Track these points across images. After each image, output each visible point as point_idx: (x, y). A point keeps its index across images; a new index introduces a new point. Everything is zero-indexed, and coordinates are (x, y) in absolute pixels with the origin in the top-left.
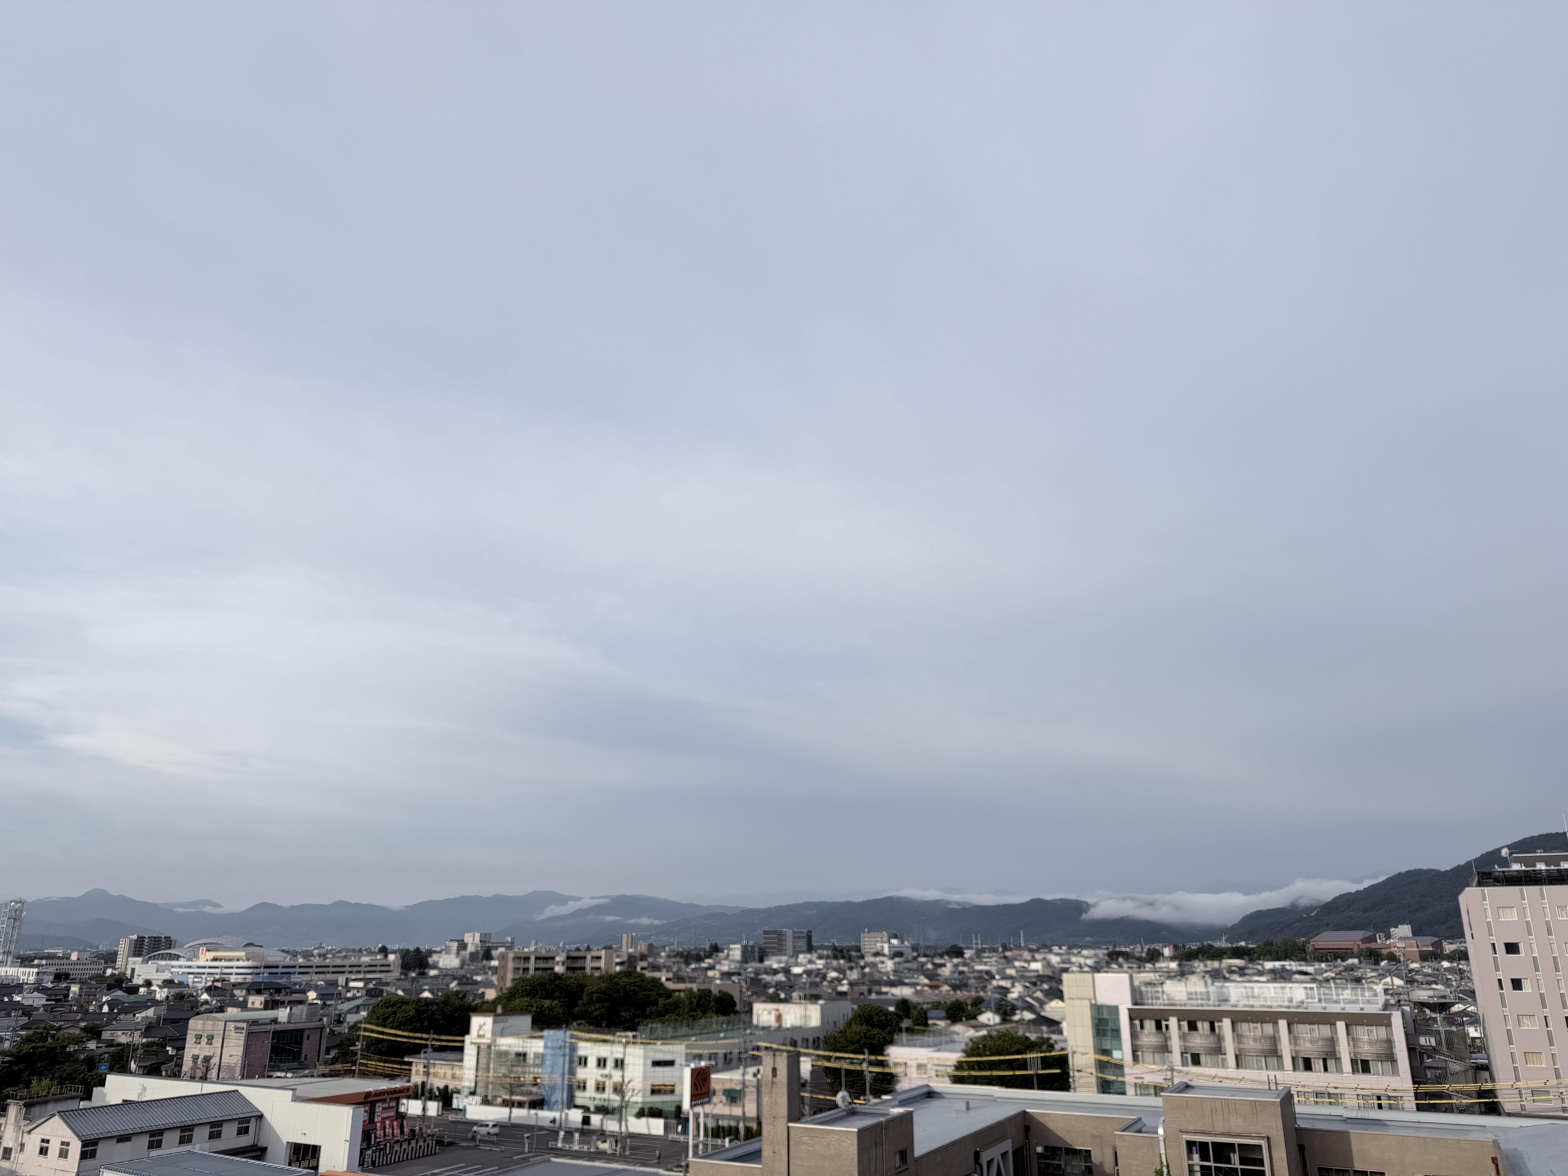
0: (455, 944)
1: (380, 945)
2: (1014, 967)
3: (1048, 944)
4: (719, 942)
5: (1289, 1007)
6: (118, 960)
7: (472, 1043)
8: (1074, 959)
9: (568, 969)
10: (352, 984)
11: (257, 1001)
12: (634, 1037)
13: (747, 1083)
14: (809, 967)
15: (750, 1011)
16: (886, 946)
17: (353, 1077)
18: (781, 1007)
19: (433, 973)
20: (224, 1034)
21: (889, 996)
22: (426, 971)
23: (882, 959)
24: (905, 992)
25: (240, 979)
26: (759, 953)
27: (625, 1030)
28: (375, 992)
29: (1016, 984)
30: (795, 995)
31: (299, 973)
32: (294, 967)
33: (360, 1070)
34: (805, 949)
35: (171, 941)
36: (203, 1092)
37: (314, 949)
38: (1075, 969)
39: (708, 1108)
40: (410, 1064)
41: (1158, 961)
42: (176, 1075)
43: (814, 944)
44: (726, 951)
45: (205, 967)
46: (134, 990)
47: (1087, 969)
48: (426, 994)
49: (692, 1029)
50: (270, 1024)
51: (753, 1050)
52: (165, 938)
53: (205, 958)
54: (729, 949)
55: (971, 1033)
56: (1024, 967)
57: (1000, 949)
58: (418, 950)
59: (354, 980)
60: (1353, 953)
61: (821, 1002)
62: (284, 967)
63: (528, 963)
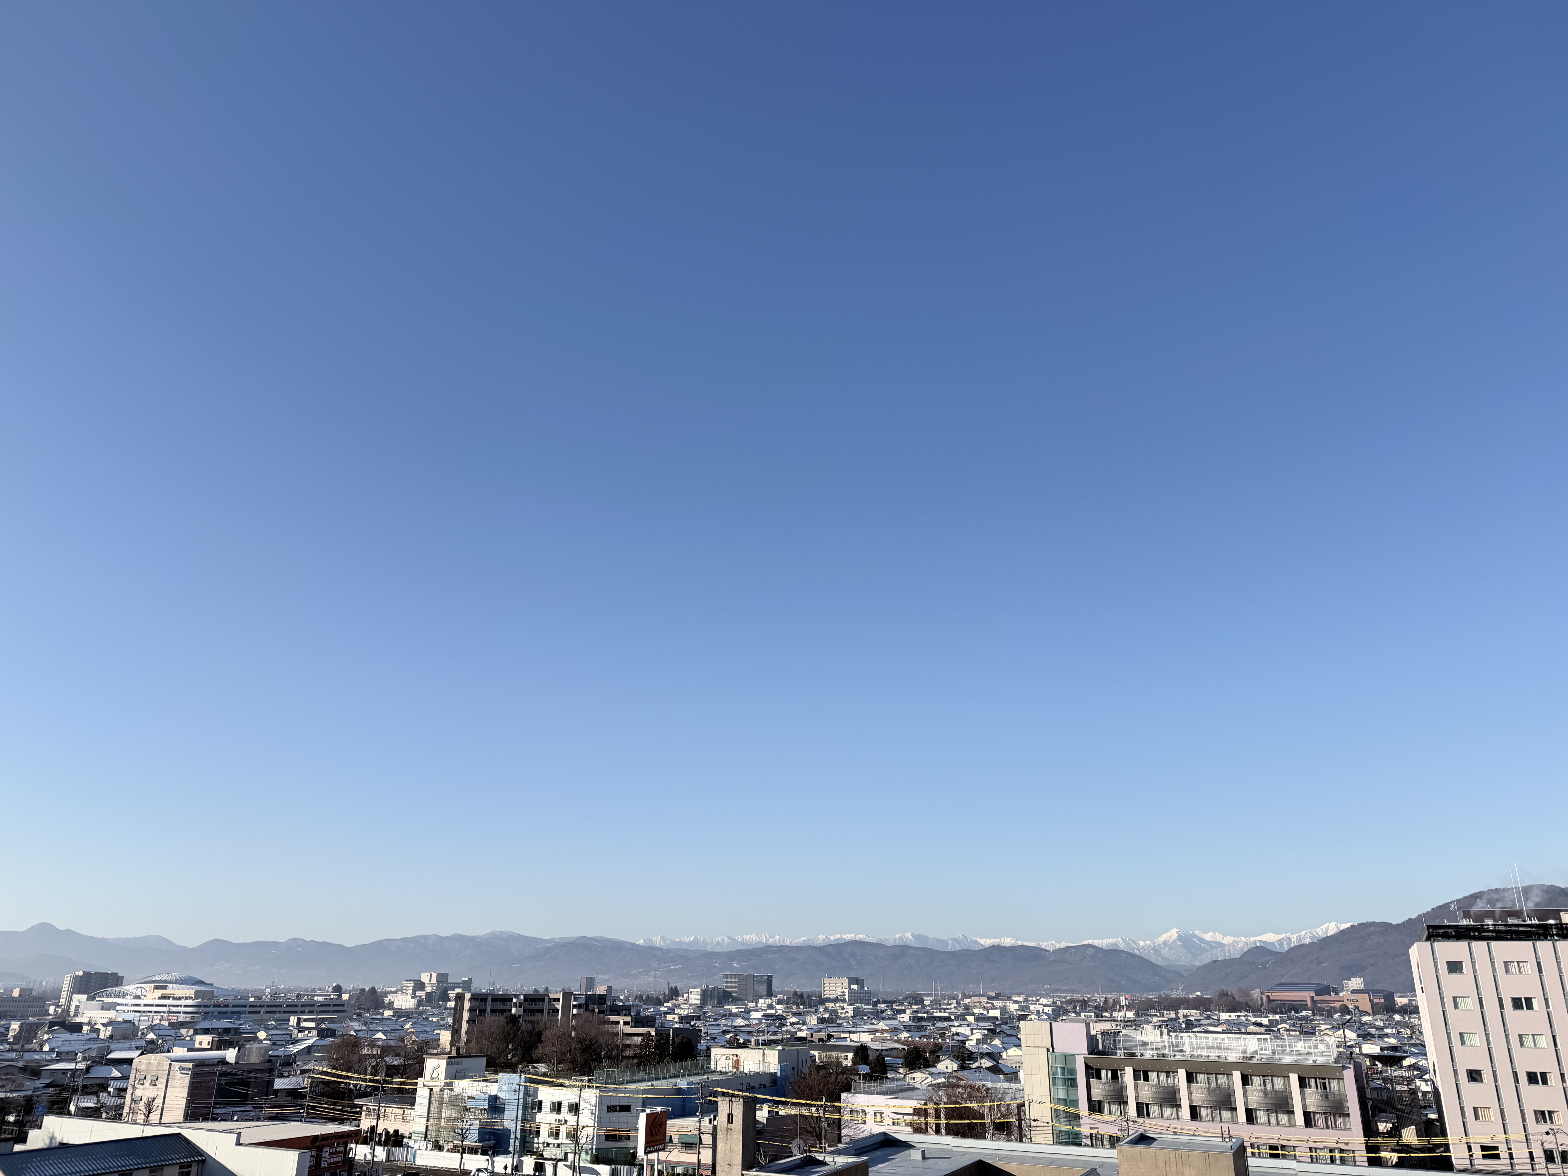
0: (411, 985)
1: (334, 985)
2: (973, 1014)
3: (1007, 992)
4: (679, 986)
5: (1243, 1058)
6: (62, 997)
7: (424, 1085)
8: (1032, 1007)
9: (524, 1011)
10: (304, 1024)
11: (205, 1040)
12: (589, 1081)
13: (703, 1129)
14: (770, 1011)
15: (709, 1056)
16: (847, 991)
17: (302, 1121)
18: (739, 1051)
19: (388, 1013)
20: (169, 1075)
21: (848, 1043)
22: (381, 1011)
23: (842, 1005)
24: (865, 1038)
25: (188, 1018)
26: (719, 998)
27: (580, 1075)
28: (327, 1033)
29: (975, 1031)
30: (753, 1040)
31: (250, 1013)
32: (245, 1006)
33: (307, 1113)
34: (765, 993)
35: (118, 977)
36: (144, 1136)
37: (266, 988)
38: (1033, 1017)
39: (663, 1155)
40: (361, 1107)
41: (1115, 1011)
42: (116, 1115)
43: (775, 988)
44: (685, 996)
45: (152, 1005)
46: (77, 1028)
47: (1045, 1017)
48: (380, 1035)
49: (649, 1074)
50: (217, 1065)
51: (710, 1096)
52: (112, 973)
53: (152, 996)
54: (689, 993)
55: (930, 1079)
56: (982, 1014)
57: (960, 996)
58: (373, 990)
59: (306, 1020)
60: (1307, 1005)
61: (780, 1048)
62: (234, 1006)
63: (485, 1004)
